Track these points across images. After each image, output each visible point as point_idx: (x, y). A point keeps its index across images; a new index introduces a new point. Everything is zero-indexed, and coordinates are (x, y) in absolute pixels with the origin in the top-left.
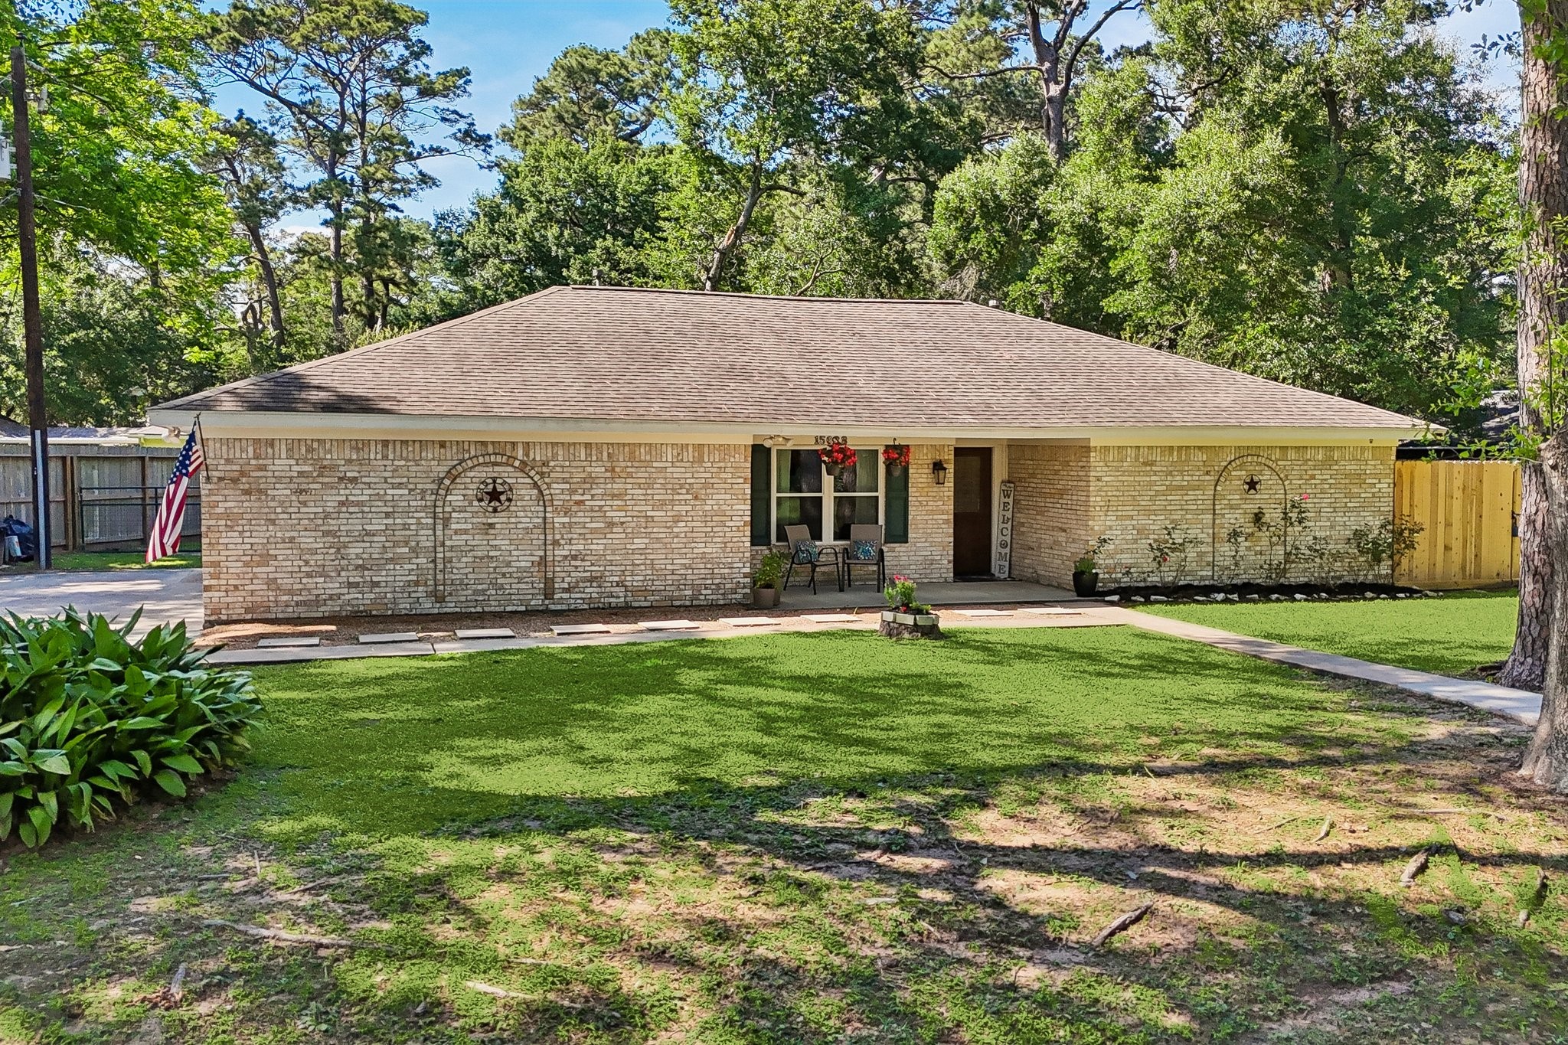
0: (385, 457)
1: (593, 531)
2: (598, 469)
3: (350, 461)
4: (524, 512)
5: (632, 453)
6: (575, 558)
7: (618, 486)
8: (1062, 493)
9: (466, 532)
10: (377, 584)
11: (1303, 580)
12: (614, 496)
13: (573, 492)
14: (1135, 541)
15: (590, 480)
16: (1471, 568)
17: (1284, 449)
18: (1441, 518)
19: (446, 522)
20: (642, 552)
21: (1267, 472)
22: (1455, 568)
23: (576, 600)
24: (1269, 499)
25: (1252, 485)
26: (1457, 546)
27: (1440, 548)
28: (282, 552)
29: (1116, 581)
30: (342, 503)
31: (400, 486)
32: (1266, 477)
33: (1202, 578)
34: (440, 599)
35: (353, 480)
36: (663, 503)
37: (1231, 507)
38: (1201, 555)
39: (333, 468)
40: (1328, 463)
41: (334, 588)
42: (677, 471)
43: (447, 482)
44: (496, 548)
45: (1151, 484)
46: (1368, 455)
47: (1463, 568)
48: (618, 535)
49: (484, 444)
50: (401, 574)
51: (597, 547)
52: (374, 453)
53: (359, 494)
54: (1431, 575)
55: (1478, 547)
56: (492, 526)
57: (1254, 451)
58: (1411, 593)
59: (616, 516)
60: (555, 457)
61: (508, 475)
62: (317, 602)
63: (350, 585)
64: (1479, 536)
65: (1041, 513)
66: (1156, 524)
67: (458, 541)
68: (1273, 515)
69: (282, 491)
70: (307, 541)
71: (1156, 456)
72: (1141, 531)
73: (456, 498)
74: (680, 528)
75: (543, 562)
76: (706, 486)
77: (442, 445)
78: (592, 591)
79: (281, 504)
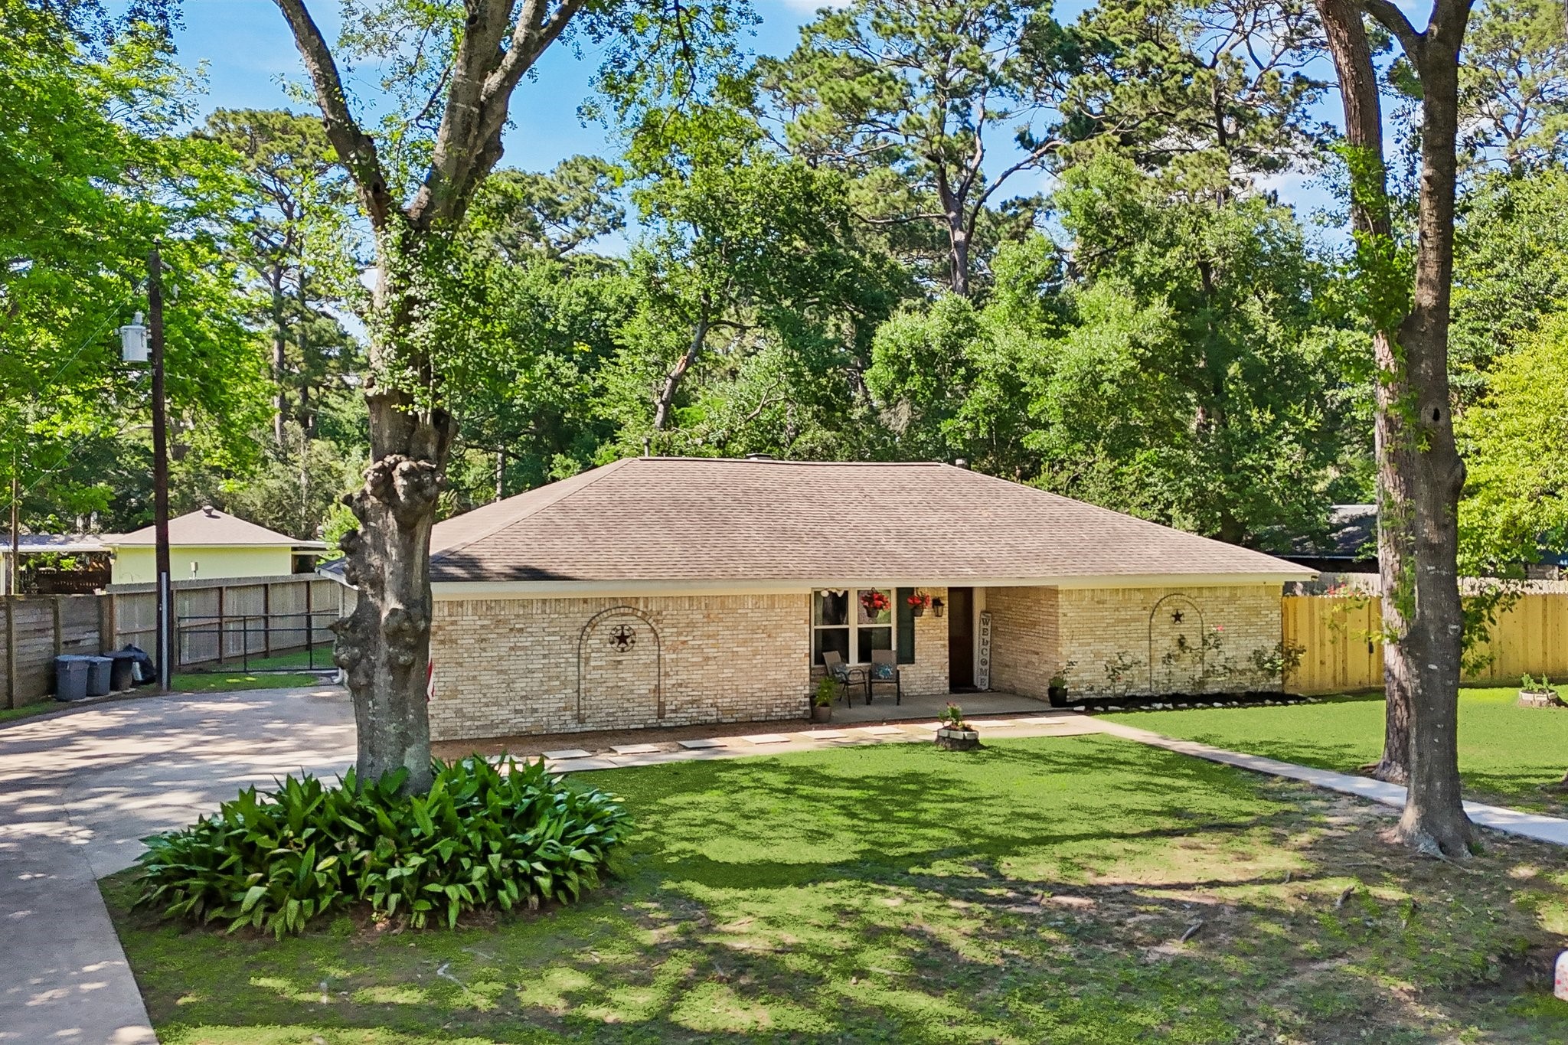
0: (544, 612)
1: (694, 664)
2: (697, 616)
3: (518, 616)
4: (643, 652)
5: (723, 603)
6: (680, 685)
7: (712, 628)
8: (1034, 624)
9: (600, 667)
10: (535, 711)
11: (1217, 690)
12: (709, 637)
13: (679, 634)
14: (1093, 663)
15: (692, 624)
16: (1340, 678)
17: (1200, 589)
18: (1317, 640)
19: (587, 659)
20: (729, 680)
21: (1188, 607)
22: (1329, 678)
23: (681, 719)
24: (1190, 629)
25: (1178, 617)
26: (1329, 662)
27: (1317, 662)
28: (466, 687)
29: (1080, 694)
30: (512, 649)
31: (554, 634)
32: (1187, 612)
33: (1143, 690)
34: (581, 720)
35: (521, 630)
36: (745, 641)
37: (1163, 634)
38: (1141, 672)
39: (506, 621)
40: (1232, 599)
41: (504, 714)
42: (755, 616)
43: (588, 629)
44: (623, 680)
45: (1103, 618)
46: (1262, 592)
47: (1334, 677)
48: (712, 667)
49: (615, 599)
50: (553, 703)
51: (697, 676)
52: (536, 609)
53: (525, 641)
54: (1311, 684)
55: (1344, 661)
56: (620, 662)
57: (1177, 592)
58: (1299, 700)
59: (711, 652)
60: (666, 607)
61: (634, 623)
62: (493, 725)
63: (517, 711)
64: (1345, 652)
65: (1017, 639)
66: (1110, 650)
67: (596, 674)
68: (1193, 641)
69: (468, 641)
70: (486, 678)
71: (1106, 597)
72: (1098, 655)
73: (594, 642)
74: (756, 661)
75: (657, 689)
76: (778, 626)
77: (585, 601)
78: (693, 711)
79: (467, 650)
